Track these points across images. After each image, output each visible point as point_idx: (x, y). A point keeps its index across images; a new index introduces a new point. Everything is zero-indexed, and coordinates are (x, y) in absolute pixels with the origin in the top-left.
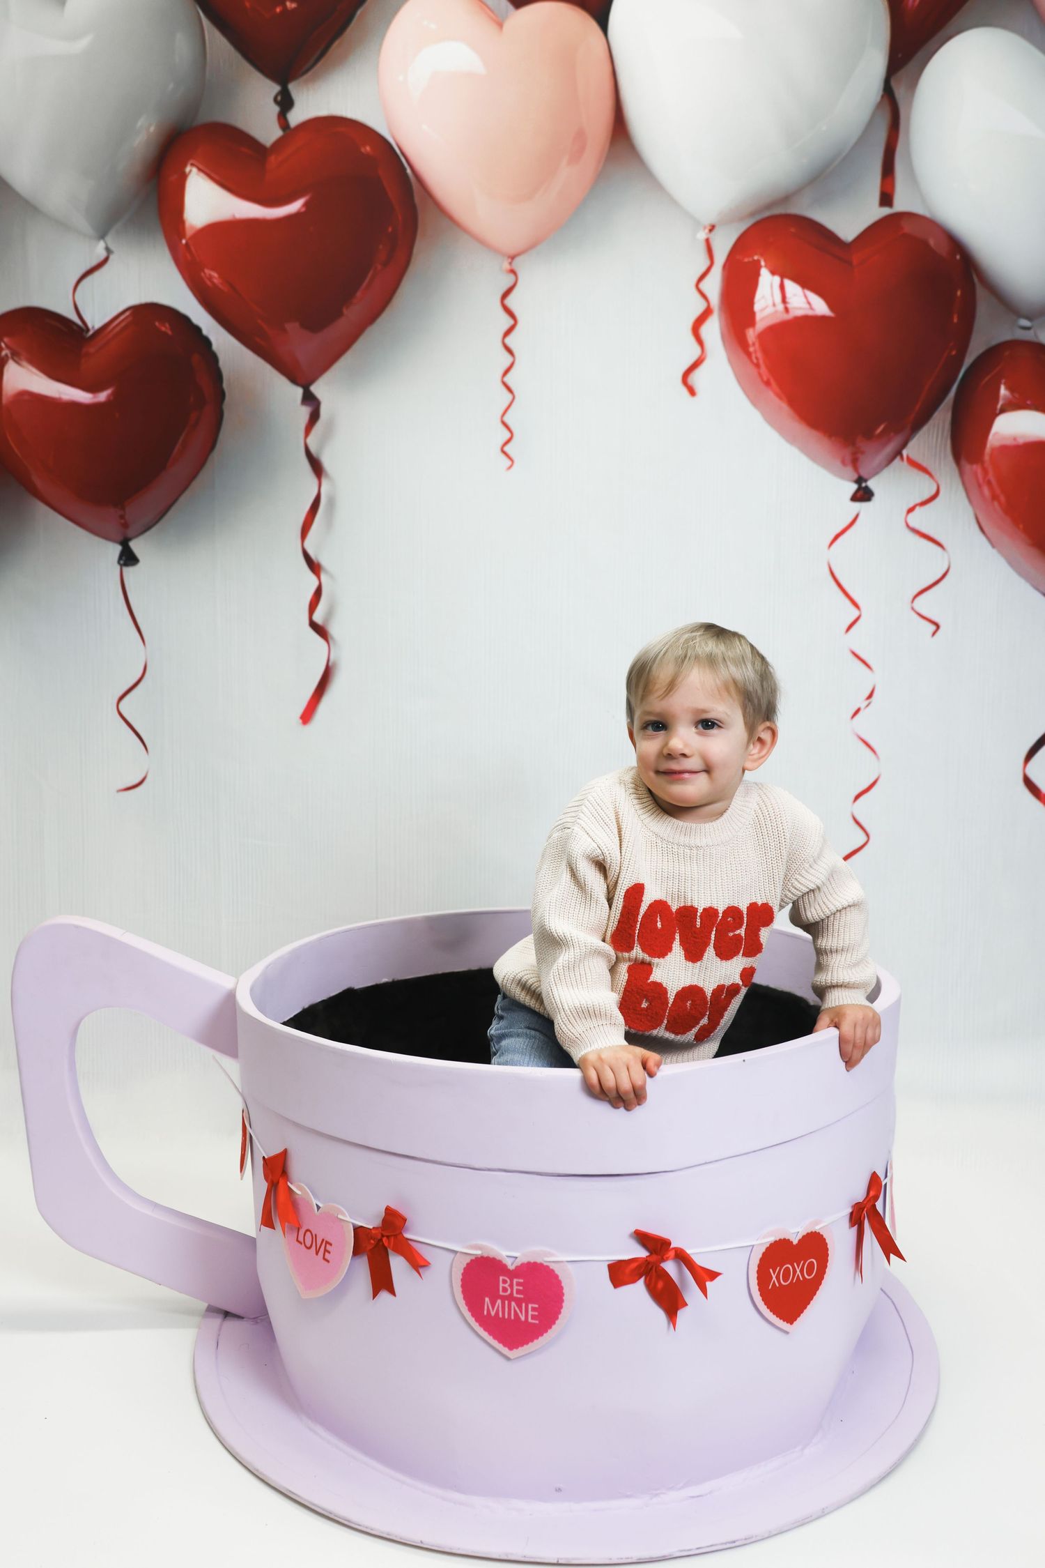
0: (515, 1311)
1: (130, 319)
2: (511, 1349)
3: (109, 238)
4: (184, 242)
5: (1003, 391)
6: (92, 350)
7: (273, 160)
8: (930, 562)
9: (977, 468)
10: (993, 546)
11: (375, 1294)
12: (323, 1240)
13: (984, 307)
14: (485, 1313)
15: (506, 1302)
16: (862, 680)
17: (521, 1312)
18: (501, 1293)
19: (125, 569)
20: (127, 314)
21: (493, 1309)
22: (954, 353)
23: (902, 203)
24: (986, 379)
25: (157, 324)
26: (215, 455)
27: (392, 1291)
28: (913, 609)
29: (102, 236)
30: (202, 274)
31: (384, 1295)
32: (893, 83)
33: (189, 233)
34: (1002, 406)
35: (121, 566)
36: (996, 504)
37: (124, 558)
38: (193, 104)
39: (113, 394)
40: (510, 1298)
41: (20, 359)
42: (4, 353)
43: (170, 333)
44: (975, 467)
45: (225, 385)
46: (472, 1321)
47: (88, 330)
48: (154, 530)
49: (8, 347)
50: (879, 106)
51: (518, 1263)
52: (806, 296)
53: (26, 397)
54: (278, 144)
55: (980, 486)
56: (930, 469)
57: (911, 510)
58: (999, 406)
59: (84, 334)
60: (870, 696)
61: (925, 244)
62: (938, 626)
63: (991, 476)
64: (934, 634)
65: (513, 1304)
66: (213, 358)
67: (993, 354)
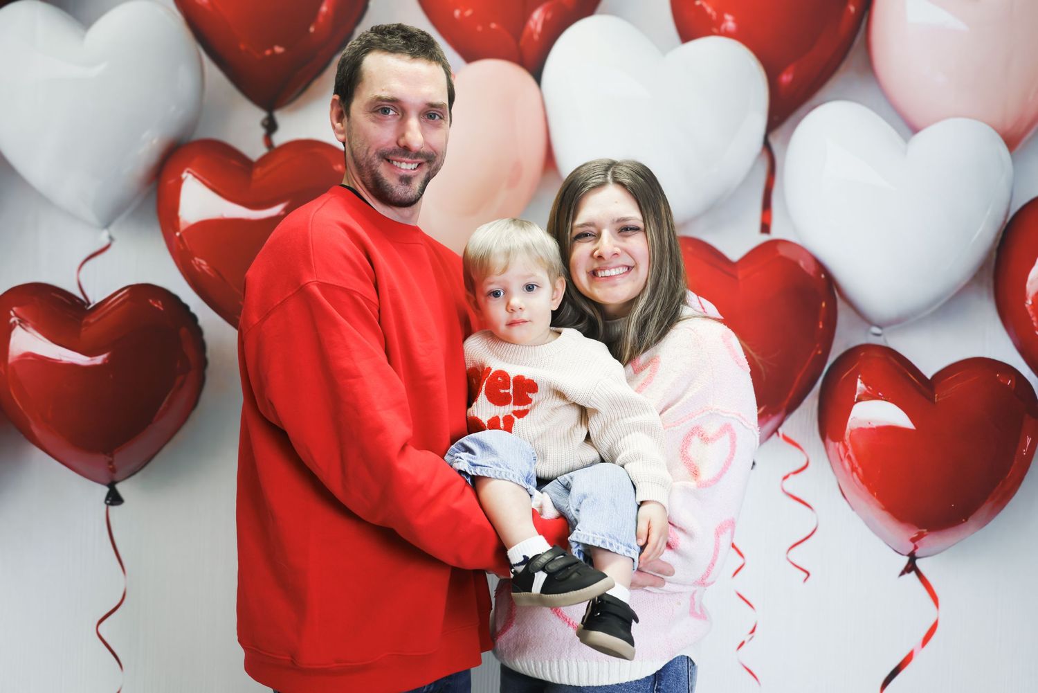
1: (127, 296)
3: (113, 230)
4: (178, 234)
5: (860, 385)
6: (92, 321)
7: (258, 172)
8: (801, 521)
9: (839, 445)
10: (853, 509)
13: (844, 316)
16: (747, 618)
19: (111, 508)
20: (125, 291)
22: (820, 352)
23: (777, 232)
24: (845, 375)
25: (151, 301)
26: (196, 415)
28: (788, 559)
29: (107, 225)
30: (193, 262)
32: (772, 140)
33: (183, 227)
34: (858, 396)
35: (108, 505)
36: (855, 474)
37: (110, 498)
38: (192, 124)
39: (108, 358)
41: (27, 326)
42: (12, 320)
43: (162, 309)
44: (837, 444)
45: (209, 355)
47: (89, 304)
48: (138, 475)
49: (16, 315)
50: (760, 155)
52: (700, 302)
53: (30, 358)
54: (263, 160)
55: (842, 460)
56: (801, 444)
57: (786, 478)
58: (856, 396)
59: (86, 307)
60: (753, 631)
61: (796, 264)
62: (808, 574)
63: (850, 453)
64: (805, 580)
66: (198, 332)
67: (851, 355)
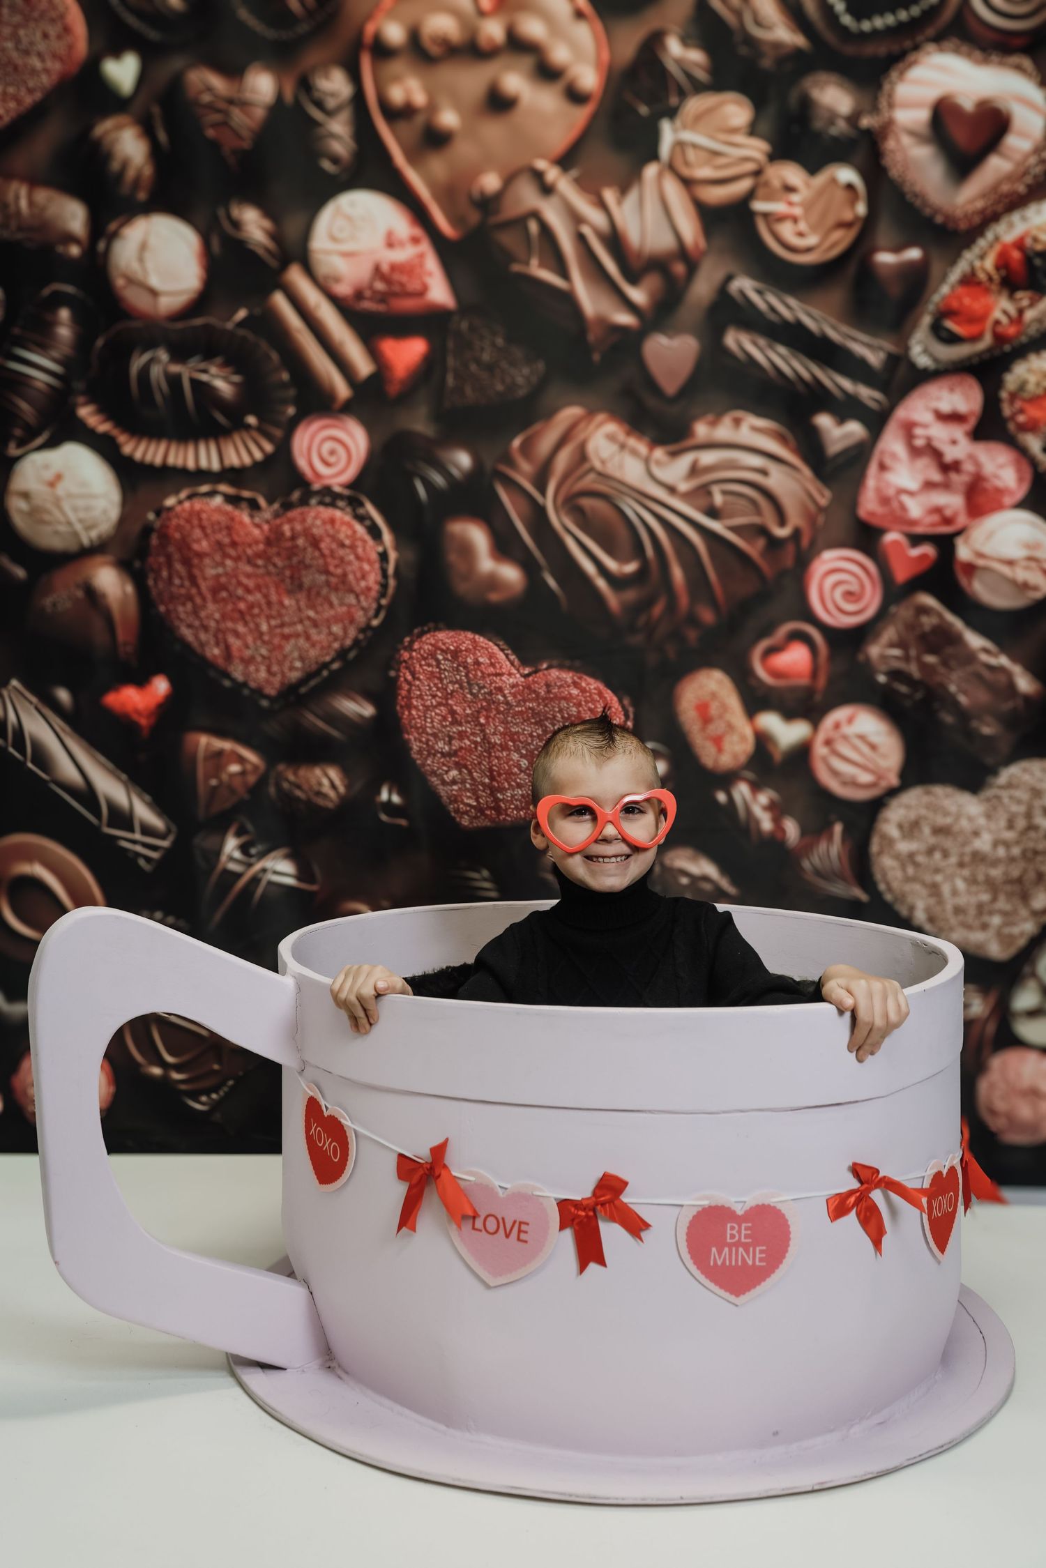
0: (742, 1256)
2: (737, 1295)
11: (583, 1267)
12: (515, 1222)
14: (712, 1263)
15: (734, 1249)
17: (749, 1257)
18: (729, 1240)
21: (720, 1258)
27: (601, 1261)
31: (593, 1267)
40: (738, 1244)
46: (697, 1273)
51: (747, 1207)
65: (741, 1250)
